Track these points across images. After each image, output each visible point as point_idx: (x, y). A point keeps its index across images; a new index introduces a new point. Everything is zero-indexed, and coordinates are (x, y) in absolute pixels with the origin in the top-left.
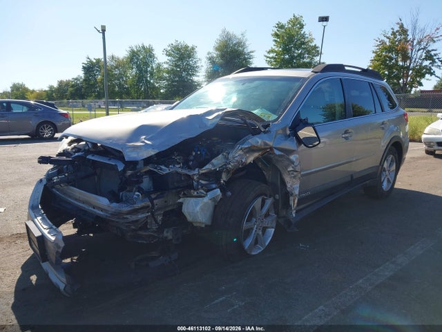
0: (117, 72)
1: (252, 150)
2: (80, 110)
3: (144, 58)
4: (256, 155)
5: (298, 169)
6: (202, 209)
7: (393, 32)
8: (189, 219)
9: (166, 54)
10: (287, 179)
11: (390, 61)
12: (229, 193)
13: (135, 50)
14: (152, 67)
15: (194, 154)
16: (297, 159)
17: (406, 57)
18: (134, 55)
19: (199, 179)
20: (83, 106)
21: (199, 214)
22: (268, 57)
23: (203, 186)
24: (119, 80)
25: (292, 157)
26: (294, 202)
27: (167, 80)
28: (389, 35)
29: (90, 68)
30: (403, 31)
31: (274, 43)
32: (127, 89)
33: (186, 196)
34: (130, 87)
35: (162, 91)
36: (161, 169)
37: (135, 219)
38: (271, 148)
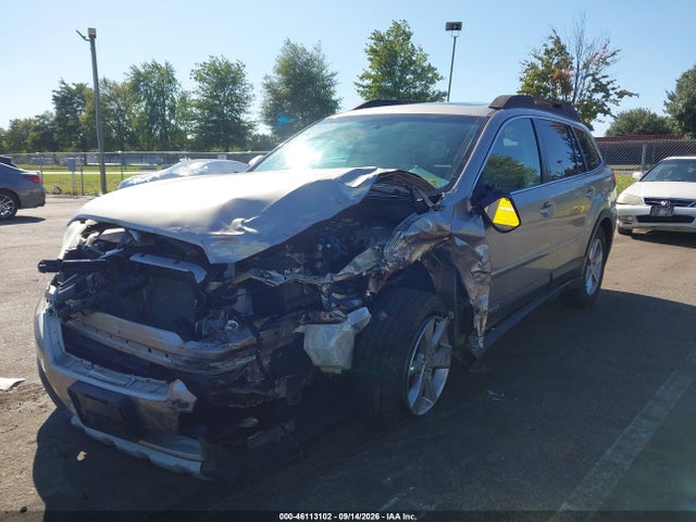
0: (113, 106)
1: (420, 239)
2: (52, 169)
3: (158, 84)
4: (426, 247)
5: (487, 268)
6: (339, 344)
7: (546, 50)
8: (316, 361)
9: (196, 78)
10: (470, 285)
11: (545, 94)
12: (384, 315)
13: (142, 71)
14: (173, 99)
15: (320, 248)
16: (485, 252)
17: (567, 88)
18: (139, 79)
19: (330, 291)
20: (57, 163)
21: (334, 353)
22: (360, 86)
23: (339, 303)
24: (117, 119)
25: (479, 250)
26: (480, 323)
27: (198, 119)
28: (542, 55)
29: (67, 100)
30: (561, 49)
31: (369, 63)
32: (132, 134)
33: (309, 321)
34: (138, 130)
35: (189, 137)
36: (272, 278)
37: (229, 369)
38: (451, 236)
